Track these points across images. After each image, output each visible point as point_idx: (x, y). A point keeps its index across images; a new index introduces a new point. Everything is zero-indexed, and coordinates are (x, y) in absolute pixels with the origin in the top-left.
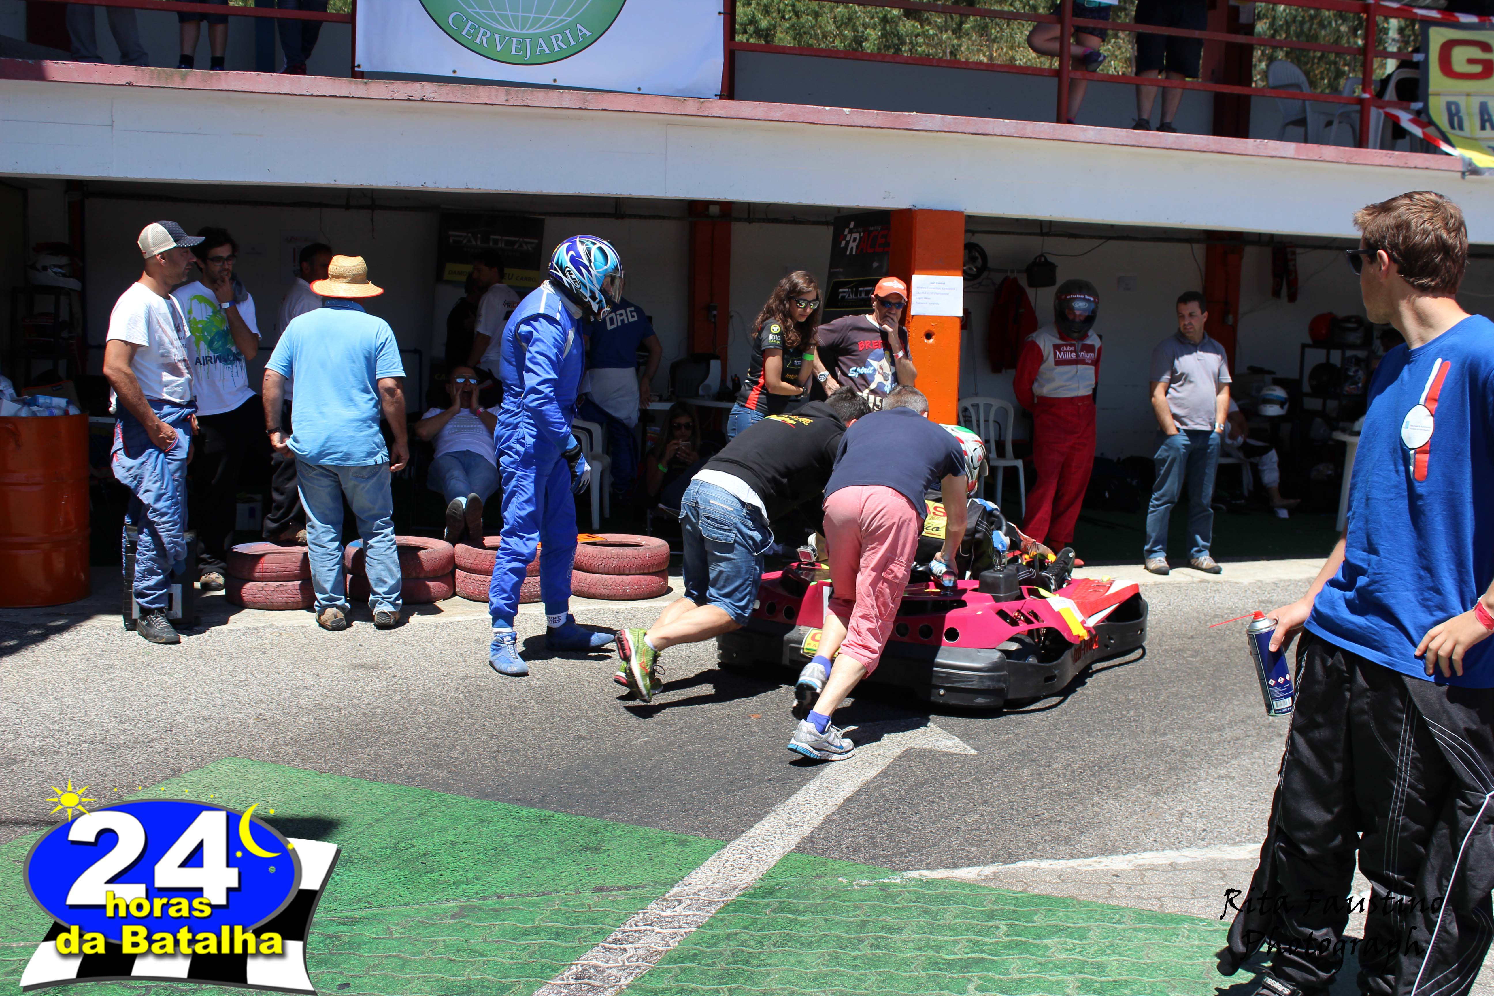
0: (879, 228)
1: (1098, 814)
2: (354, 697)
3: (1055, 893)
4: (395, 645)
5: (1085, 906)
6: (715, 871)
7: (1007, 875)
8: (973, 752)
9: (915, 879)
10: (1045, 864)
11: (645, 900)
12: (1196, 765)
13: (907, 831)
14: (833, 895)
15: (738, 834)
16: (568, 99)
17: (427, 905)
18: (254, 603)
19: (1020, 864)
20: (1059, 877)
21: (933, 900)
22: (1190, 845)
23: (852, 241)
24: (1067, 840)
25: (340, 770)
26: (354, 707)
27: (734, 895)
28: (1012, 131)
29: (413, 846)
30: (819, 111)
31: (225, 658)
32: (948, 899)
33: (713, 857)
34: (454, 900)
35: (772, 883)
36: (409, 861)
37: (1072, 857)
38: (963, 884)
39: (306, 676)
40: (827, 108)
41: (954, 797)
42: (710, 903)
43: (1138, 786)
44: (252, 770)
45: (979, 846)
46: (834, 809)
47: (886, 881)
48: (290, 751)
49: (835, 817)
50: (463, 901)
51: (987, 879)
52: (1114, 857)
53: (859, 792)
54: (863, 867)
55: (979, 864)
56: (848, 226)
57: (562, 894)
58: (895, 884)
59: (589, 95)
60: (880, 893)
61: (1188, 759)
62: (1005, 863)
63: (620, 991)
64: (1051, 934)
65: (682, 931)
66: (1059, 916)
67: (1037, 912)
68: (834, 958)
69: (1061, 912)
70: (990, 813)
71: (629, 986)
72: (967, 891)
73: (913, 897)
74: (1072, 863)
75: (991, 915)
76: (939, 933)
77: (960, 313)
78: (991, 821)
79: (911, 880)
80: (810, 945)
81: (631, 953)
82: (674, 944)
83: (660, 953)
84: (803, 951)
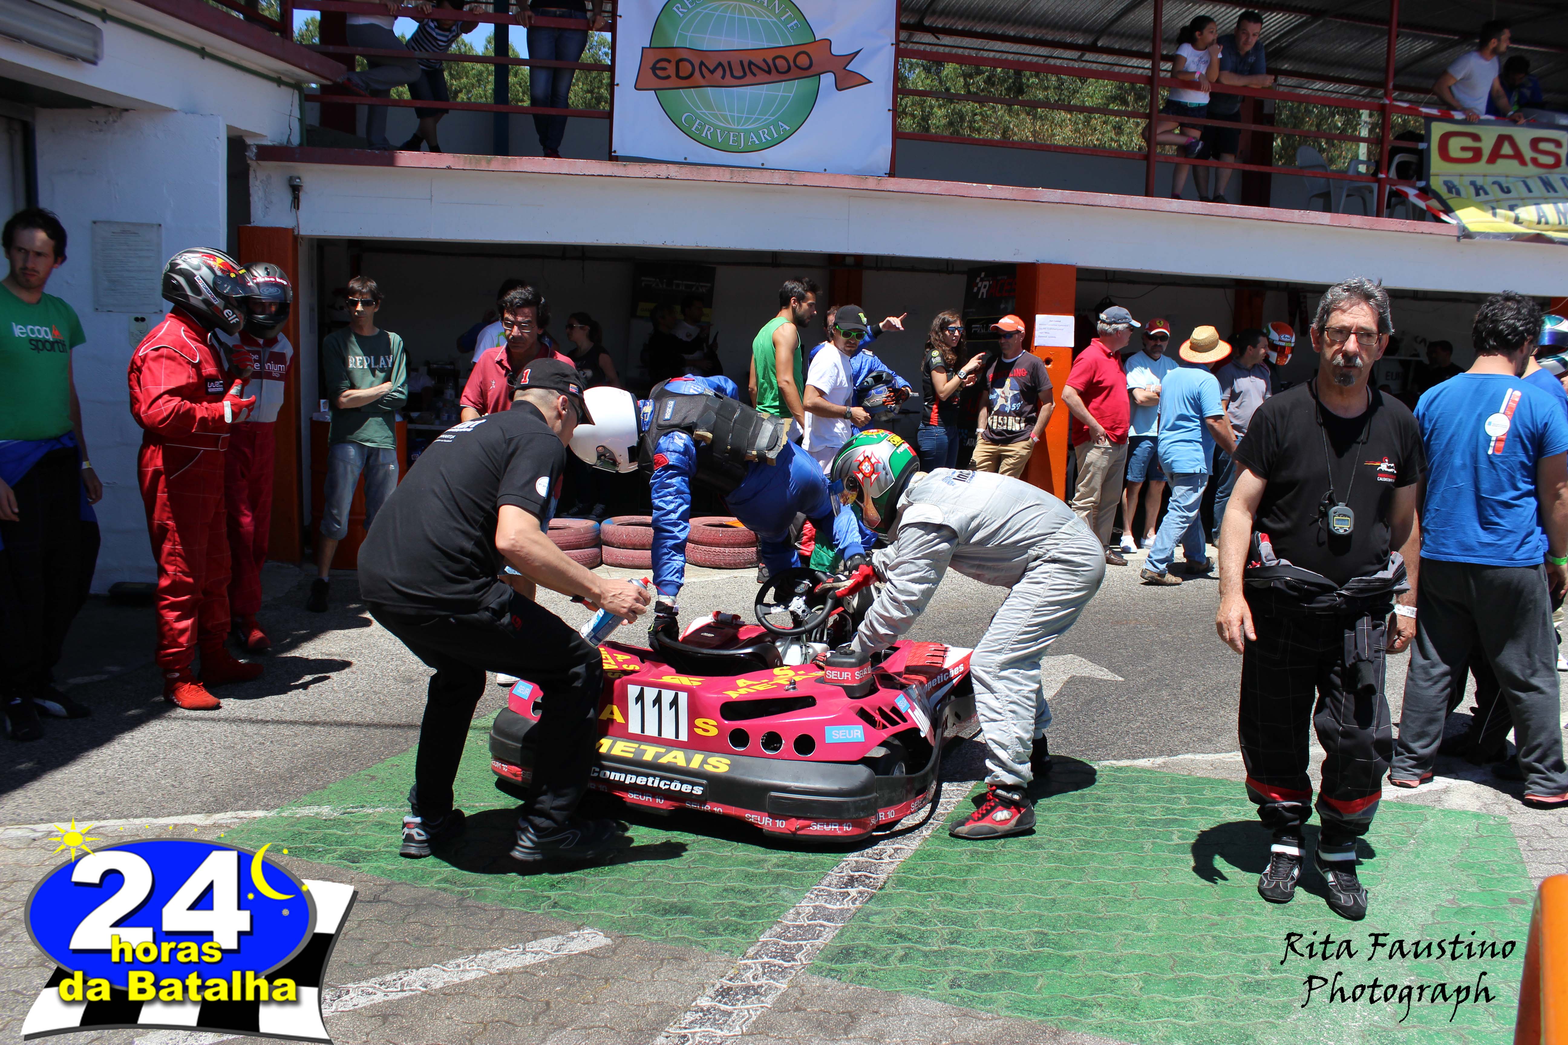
0: (1004, 277)
1: (1225, 723)
3: (1212, 776)
7: (1174, 764)
8: (1121, 679)
9: (1108, 766)
10: (1199, 757)
13: (1091, 733)
16: (778, 178)
19: (1180, 757)
21: (1127, 780)
23: (983, 288)
24: (1210, 741)
28: (1114, 203)
30: (969, 187)
32: (1137, 780)
37: (1216, 752)
38: (1143, 770)
40: (975, 185)
41: (1117, 710)
45: (1147, 744)
51: (1160, 766)
55: (1151, 756)
59: (794, 174)
62: (1169, 756)
63: (925, 840)
64: (1220, 803)
65: (954, 800)
66: (1221, 791)
67: (1204, 789)
68: (1070, 818)
69: (1222, 789)
70: (1147, 722)
71: (930, 836)
72: (1149, 775)
73: (1112, 778)
74: (1217, 756)
75: (1172, 790)
76: (1139, 802)
77: (1072, 345)
78: (1150, 727)
79: (1105, 767)
80: (1049, 809)
81: (922, 814)
82: (951, 809)
83: (943, 815)
84: (1046, 813)
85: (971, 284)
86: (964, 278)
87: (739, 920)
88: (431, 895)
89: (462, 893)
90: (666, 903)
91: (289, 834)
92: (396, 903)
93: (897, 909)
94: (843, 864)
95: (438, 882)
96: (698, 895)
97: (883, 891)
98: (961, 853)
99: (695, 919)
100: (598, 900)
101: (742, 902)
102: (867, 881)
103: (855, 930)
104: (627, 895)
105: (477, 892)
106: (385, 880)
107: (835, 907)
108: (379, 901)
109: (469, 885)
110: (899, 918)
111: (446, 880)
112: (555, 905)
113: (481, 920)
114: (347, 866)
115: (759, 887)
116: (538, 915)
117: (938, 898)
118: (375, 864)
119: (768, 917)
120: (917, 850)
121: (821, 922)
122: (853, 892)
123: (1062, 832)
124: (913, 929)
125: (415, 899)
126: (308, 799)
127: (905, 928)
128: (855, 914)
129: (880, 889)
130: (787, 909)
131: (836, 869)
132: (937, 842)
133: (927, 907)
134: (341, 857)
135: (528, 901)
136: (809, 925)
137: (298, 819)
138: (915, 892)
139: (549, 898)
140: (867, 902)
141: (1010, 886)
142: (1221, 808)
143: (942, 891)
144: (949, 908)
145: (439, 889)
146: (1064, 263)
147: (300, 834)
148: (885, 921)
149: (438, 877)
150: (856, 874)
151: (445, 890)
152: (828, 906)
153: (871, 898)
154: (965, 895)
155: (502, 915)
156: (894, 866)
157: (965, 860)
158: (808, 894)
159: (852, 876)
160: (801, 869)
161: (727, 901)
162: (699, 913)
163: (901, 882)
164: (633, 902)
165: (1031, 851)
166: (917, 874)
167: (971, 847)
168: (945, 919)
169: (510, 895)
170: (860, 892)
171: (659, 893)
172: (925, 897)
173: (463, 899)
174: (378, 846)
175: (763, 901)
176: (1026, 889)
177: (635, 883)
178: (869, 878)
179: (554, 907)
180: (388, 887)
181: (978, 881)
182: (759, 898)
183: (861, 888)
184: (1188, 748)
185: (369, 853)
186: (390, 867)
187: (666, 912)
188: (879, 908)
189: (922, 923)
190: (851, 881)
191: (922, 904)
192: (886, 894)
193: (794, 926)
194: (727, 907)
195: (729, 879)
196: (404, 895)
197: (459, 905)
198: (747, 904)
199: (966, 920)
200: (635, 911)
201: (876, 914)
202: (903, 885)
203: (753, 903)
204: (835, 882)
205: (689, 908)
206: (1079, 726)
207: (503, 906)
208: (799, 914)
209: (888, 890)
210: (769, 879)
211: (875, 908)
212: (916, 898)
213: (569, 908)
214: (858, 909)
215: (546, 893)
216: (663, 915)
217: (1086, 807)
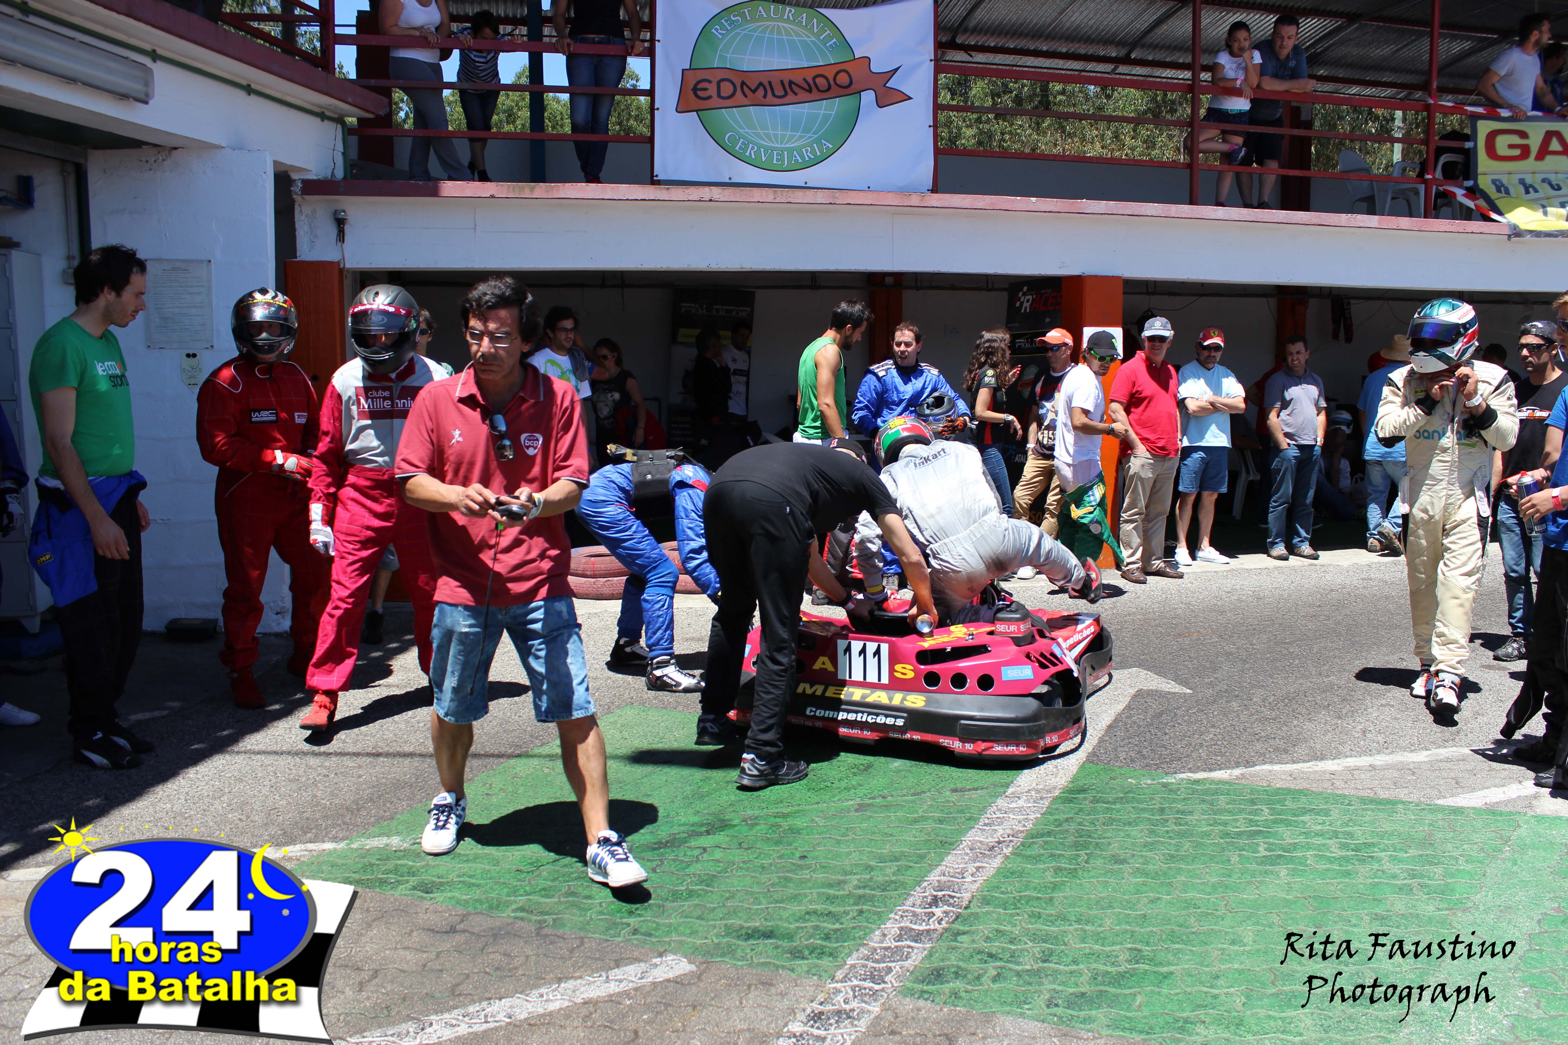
0: (1048, 293)
1: (1300, 733)
3: (1292, 786)
5: (1319, 794)
7: (1252, 775)
8: (1189, 691)
9: (1184, 779)
10: (1277, 767)
11: (996, 796)
13: (1163, 746)
14: (1130, 791)
16: (822, 198)
17: (833, 804)
19: (1258, 768)
20: (1291, 776)
21: (1206, 792)
22: (1379, 752)
23: (1026, 302)
24: (1286, 751)
27: (1056, 793)
28: (1160, 213)
30: (1012, 200)
32: (1216, 792)
34: (851, 800)
35: (1080, 783)
37: (1294, 762)
38: (1221, 782)
40: (1020, 199)
41: (1189, 723)
42: (1042, 798)
43: (1323, 713)
44: (650, 714)
45: (1222, 756)
46: (1103, 733)
47: (1164, 781)
49: (1106, 738)
50: (858, 801)
51: (1237, 778)
52: (1326, 762)
53: (1116, 720)
54: (1142, 772)
55: (1228, 768)
57: (929, 794)
58: (1172, 783)
59: (838, 195)
60: (1163, 789)
62: (1246, 767)
63: (1007, 857)
64: (1304, 814)
65: (1032, 817)
66: (1303, 802)
67: (1285, 800)
68: (1152, 832)
69: (1303, 799)
70: (1220, 734)
71: (1012, 854)
72: (1227, 787)
73: (1190, 791)
74: (1295, 766)
75: (1253, 802)
76: (1220, 814)
78: (1224, 738)
79: (1182, 780)
80: (1130, 824)
81: (1001, 832)
82: (1029, 826)
83: (1022, 832)
84: (1127, 828)
85: (1014, 299)
86: (1008, 293)
87: (824, 943)
88: (508, 924)
89: (540, 922)
90: (748, 928)
91: (360, 865)
92: (473, 933)
93: (985, 928)
94: (925, 884)
95: (514, 911)
96: (781, 919)
97: (969, 911)
98: (1044, 870)
99: (780, 943)
100: (679, 925)
101: (825, 925)
102: (951, 901)
103: (944, 951)
104: (707, 920)
105: (555, 920)
106: (461, 910)
107: (921, 928)
108: (455, 931)
109: (547, 913)
110: (988, 938)
111: (522, 909)
112: (635, 932)
113: (561, 948)
114: (422, 897)
115: (841, 909)
116: (619, 943)
117: (1026, 916)
118: (449, 895)
119: (854, 939)
120: (999, 868)
121: (909, 943)
122: (938, 911)
123: (1145, 846)
124: (1003, 948)
125: (492, 929)
126: (376, 830)
127: (995, 947)
128: (942, 935)
129: (966, 908)
130: (872, 931)
131: (918, 888)
132: (1019, 859)
133: (1015, 925)
134: (414, 888)
135: (608, 929)
136: (896, 947)
137: (368, 850)
138: (1001, 910)
139: (628, 925)
140: (953, 922)
141: (1098, 902)
142: (1306, 818)
143: (1028, 909)
144: (1038, 926)
145: (516, 918)
146: (1111, 275)
147: (371, 865)
148: (973, 941)
149: (514, 906)
150: (940, 894)
151: (522, 919)
152: (914, 927)
153: (957, 917)
154: (1053, 912)
155: (582, 943)
156: (977, 885)
157: (1050, 877)
158: (892, 915)
159: (936, 896)
160: (883, 890)
161: (809, 924)
162: (783, 937)
163: (985, 901)
164: (715, 927)
165: (1116, 867)
166: (1002, 893)
167: (1054, 864)
168: (1035, 937)
169: (588, 923)
170: (945, 912)
171: (740, 918)
172: (1012, 915)
173: (541, 928)
174: (451, 877)
175: (847, 923)
176: (1115, 905)
177: (714, 909)
178: (952, 897)
179: (634, 934)
180: (464, 917)
181: (1065, 897)
182: (843, 920)
183: (946, 908)
184: (1264, 759)
185: (442, 884)
186: (464, 897)
187: (749, 937)
188: (966, 928)
189: (1011, 942)
190: (935, 901)
191: (1010, 923)
192: (972, 914)
193: (881, 948)
194: (812, 931)
195: (810, 902)
196: (481, 926)
197: (538, 934)
198: (830, 926)
199: (1056, 938)
200: (717, 936)
201: (964, 933)
202: (988, 904)
203: (837, 926)
204: (918, 902)
205: (772, 932)
207: (582, 934)
208: (885, 935)
209: (974, 909)
210: (852, 901)
211: (961, 928)
212: (1003, 917)
213: (650, 935)
214: (946, 930)
215: (625, 920)
216: (746, 940)
217: (1167, 821)
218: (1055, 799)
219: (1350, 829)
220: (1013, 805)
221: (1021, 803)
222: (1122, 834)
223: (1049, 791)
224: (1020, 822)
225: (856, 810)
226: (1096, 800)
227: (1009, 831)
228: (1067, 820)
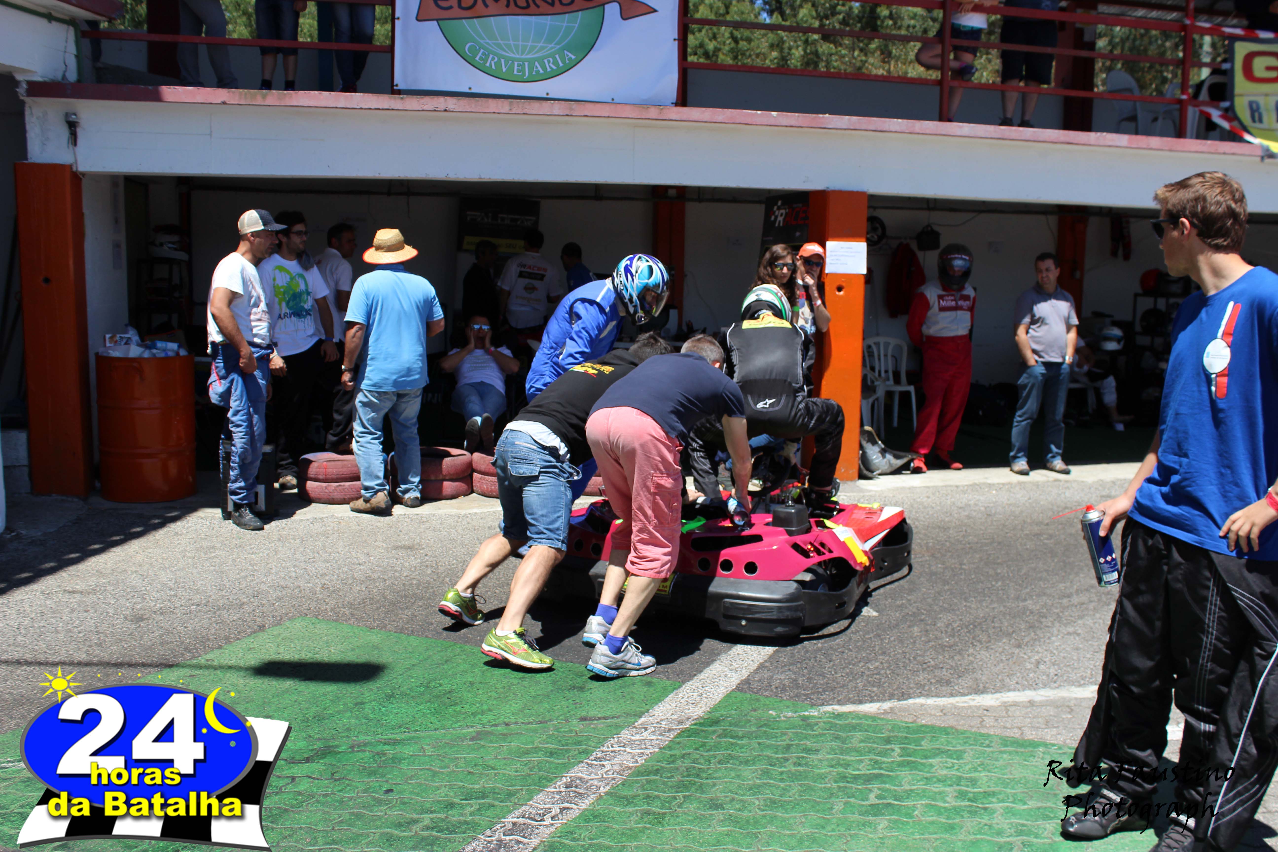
0: (800, 205)
1: (972, 663)
2: (396, 571)
3: (938, 723)
4: (427, 531)
5: (962, 733)
6: (673, 705)
7: (901, 709)
8: (875, 614)
9: (828, 712)
10: (931, 701)
11: (619, 728)
12: (1050, 624)
13: (823, 675)
14: (765, 725)
15: (691, 677)
16: (557, 108)
17: (451, 731)
18: (320, 499)
19: (911, 701)
20: (942, 711)
21: (843, 728)
22: (1045, 686)
23: (780, 216)
24: (948, 683)
25: (385, 627)
26: (396, 579)
27: (687, 725)
28: (904, 128)
29: (441, 685)
30: (753, 115)
31: (298, 541)
32: (854, 728)
33: (672, 695)
34: (472, 726)
35: (717, 714)
36: (438, 697)
37: (952, 695)
38: (866, 716)
39: (359, 555)
40: (759, 112)
41: (859, 649)
42: (670, 730)
43: (1004, 640)
44: (318, 626)
45: (879, 686)
46: (766, 658)
47: (806, 713)
48: (347, 612)
49: (767, 664)
50: (479, 728)
51: (885, 712)
52: (985, 696)
54: (788, 703)
55: (880, 700)
56: (776, 204)
57: (555, 722)
58: (813, 716)
59: (574, 105)
60: (801, 723)
61: (1043, 620)
62: (899, 700)
63: (600, 798)
64: (935, 756)
65: (648, 751)
66: (941, 741)
67: (923, 738)
68: (766, 773)
69: (943, 738)
70: (888, 661)
71: (607, 793)
72: (870, 722)
73: (828, 726)
74: (952, 700)
75: (888, 741)
76: (848, 754)
77: (864, 271)
78: (888, 668)
79: (825, 713)
80: (747, 763)
81: (608, 767)
82: (641, 761)
83: (630, 768)
84: (742, 767)
85: (769, 212)
86: (763, 207)
94: (499, 826)
98: (631, 815)
120: (585, 810)
123: (750, 789)
132: (611, 800)
142: (936, 761)
146: (855, 188)
150: (508, 838)
156: (553, 829)
157: (633, 822)
165: (709, 812)
166: (574, 839)
167: (645, 807)
184: (923, 690)
204: (480, 847)
206: (813, 667)
217: (787, 760)
218: (683, 731)
219: (977, 774)
220: (637, 737)
221: (645, 734)
222: (733, 774)
223: (680, 722)
224: (633, 758)
225: (472, 739)
226: (724, 734)
227: (616, 768)
228: (683, 756)
